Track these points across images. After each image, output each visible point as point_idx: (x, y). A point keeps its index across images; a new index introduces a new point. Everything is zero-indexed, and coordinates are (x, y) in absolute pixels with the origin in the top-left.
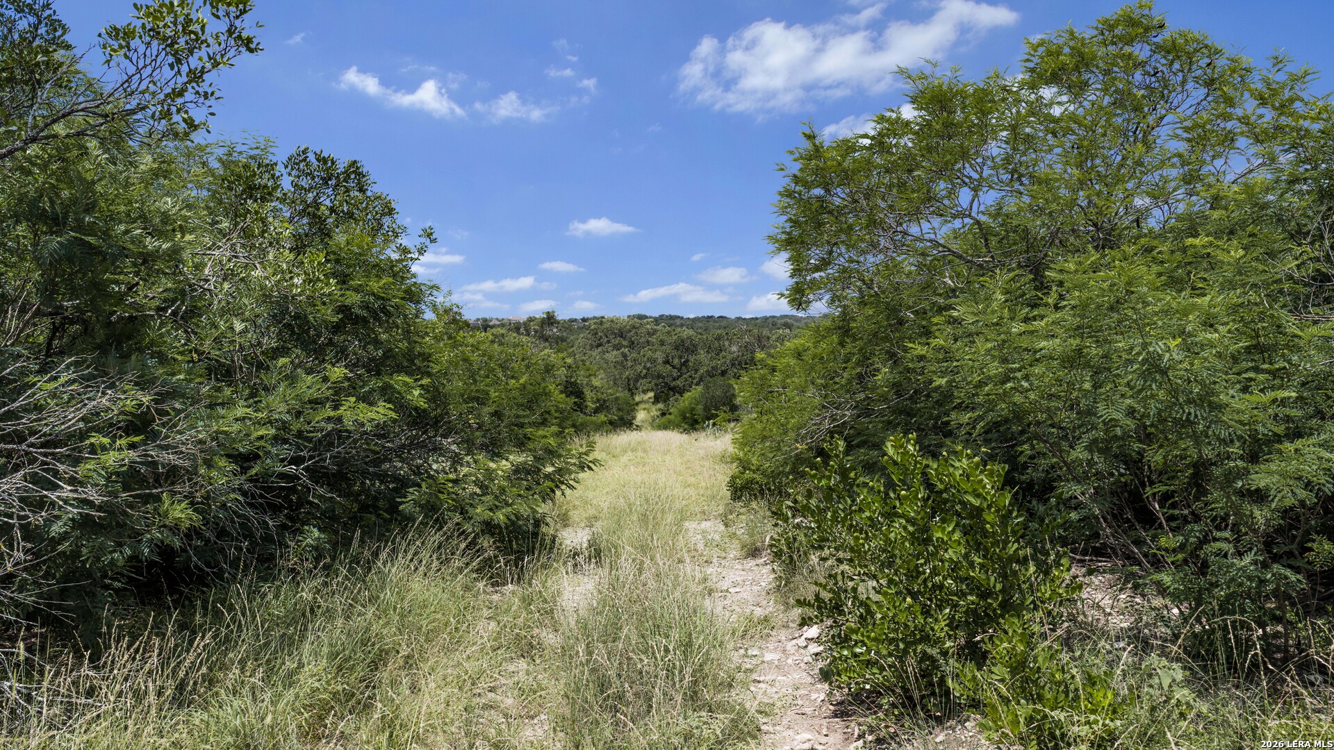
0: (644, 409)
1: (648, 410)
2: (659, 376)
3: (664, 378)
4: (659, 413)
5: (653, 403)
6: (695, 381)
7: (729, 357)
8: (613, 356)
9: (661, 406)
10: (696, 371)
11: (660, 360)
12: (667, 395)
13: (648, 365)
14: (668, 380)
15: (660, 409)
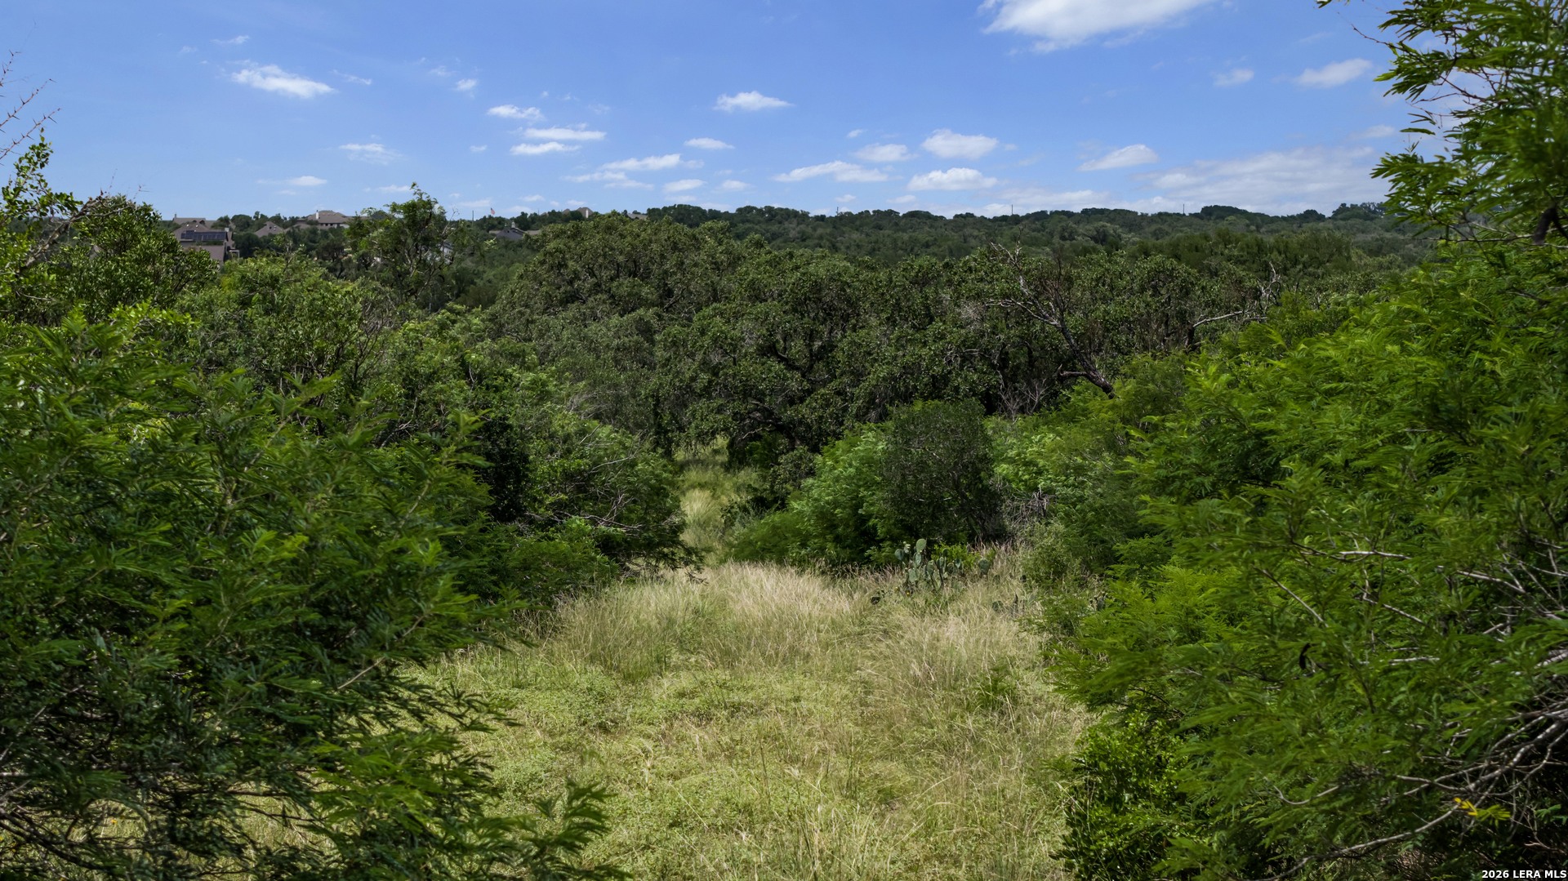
0: (702, 486)
1: (713, 487)
2: (747, 392)
3: (760, 395)
4: (744, 498)
5: (728, 467)
6: (853, 408)
7: (956, 335)
8: (610, 328)
9: (749, 475)
10: (858, 376)
11: (750, 345)
12: (771, 446)
13: (716, 359)
14: (774, 402)
15: (750, 488)
